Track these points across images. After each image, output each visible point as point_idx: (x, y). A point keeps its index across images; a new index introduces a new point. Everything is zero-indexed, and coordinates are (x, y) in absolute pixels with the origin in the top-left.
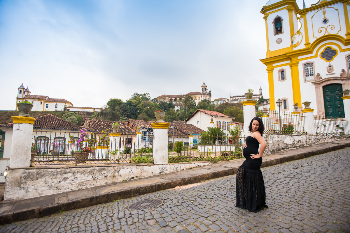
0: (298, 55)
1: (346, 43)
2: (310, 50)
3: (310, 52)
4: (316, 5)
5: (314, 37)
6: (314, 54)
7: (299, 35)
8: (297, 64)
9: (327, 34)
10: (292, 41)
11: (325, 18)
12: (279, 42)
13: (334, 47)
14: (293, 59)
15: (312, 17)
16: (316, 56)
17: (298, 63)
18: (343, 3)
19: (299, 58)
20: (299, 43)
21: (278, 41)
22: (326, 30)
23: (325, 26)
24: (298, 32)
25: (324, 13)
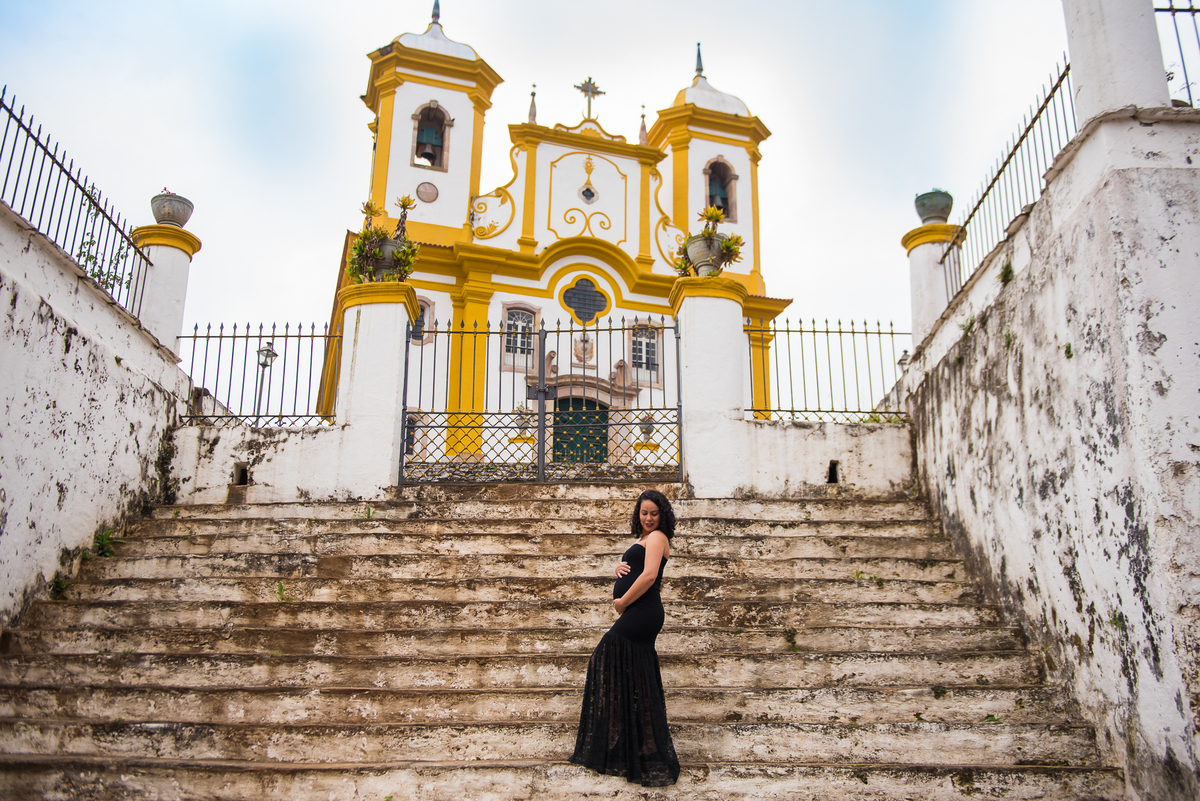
0: (495, 267)
1: (637, 284)
2: (539, 266)
3: (535, 274)
4: (570, 131)
5: (549, 229)
6: (542, 284)
7: (503, 202)
8: (485, 298)
9: (587, 234)
10: (472, 214)
11: (588, 183)
12: (424, 197)
13: (603, 285)
14: (471, 276)
15: (553, 164)
16: (546, 294)
17: (489, 296)
18: (643, 164)
19: (496, 279)
20: (499, 230)
21: (421, 189)
22: (588, 223)
23: (589, 209)
24: (499, 189)
25: (589, 169)
